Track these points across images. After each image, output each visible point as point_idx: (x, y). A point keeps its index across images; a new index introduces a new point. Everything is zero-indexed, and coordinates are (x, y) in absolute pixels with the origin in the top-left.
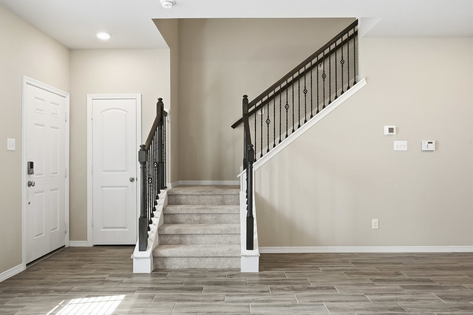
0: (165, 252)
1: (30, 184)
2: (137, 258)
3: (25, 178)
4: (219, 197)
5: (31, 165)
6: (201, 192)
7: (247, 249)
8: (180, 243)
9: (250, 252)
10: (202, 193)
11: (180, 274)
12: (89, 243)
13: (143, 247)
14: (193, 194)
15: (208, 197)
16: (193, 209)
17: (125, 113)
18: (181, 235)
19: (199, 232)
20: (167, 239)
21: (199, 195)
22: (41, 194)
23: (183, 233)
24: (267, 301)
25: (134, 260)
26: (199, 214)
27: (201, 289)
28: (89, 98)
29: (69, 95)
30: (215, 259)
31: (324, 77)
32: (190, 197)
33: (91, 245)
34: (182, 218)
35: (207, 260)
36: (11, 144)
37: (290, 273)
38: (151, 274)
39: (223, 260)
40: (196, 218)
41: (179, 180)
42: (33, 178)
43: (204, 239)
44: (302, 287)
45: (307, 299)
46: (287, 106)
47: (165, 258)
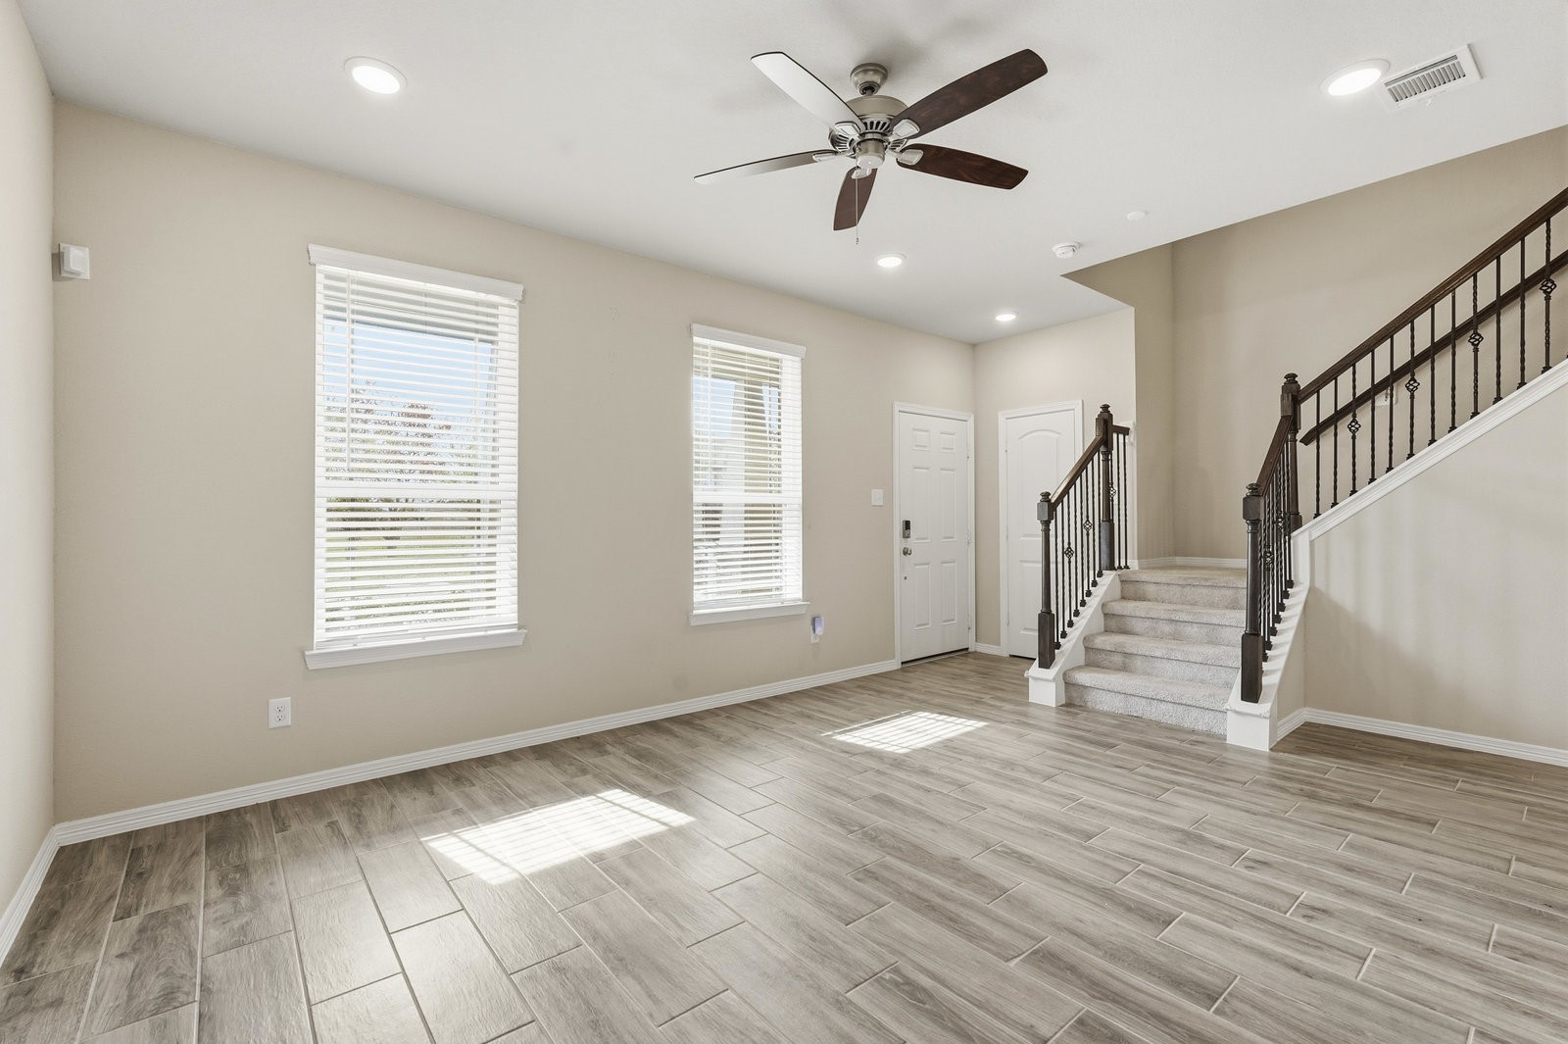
0: (1084, 678)
1: (906, 552)
2: (1035, 679)
3: (898, 543)
4: (1229, 593)
5: (907, 525)
6: (1185, 579)
7: (1244, 698)
8: (1124, 668)
9: (1249, 707)
10: (1189, 581)
11: (1102, 719)
12: (1003, 651)
13: (1046, 661)
14: (1169, 581)
15: (1204, 591)
16: (1158, 610)
17: (1056, 436)
18: (1126, 655)
19: (1157, 654)
20: (1101, 657)
21: (1183, 586)
22: (926, 566)
23: (1128, 651)
24: (1218, 794)
25: (1031, 682)
26: (1172, 621)
27: (1112, 746)
28: (1001, 418)
29: (973, 417)
30: (1180, 709)
31: (1549, 290)
32: (1166, 587)
33: (1006, 654)
34: (1138, 626)
35: (1163, 706)
36: (877, 496)
37: (1348, 770)
38: (1057, 707)
39: (1195, 713)
40: (1167, 628)
41: (1176, 555)
42: (911, 543)
43: (1169, 668)
44: (1339, 798)
45: (1320, 818)
46: (1412, 382)
47: (1085, 687)
